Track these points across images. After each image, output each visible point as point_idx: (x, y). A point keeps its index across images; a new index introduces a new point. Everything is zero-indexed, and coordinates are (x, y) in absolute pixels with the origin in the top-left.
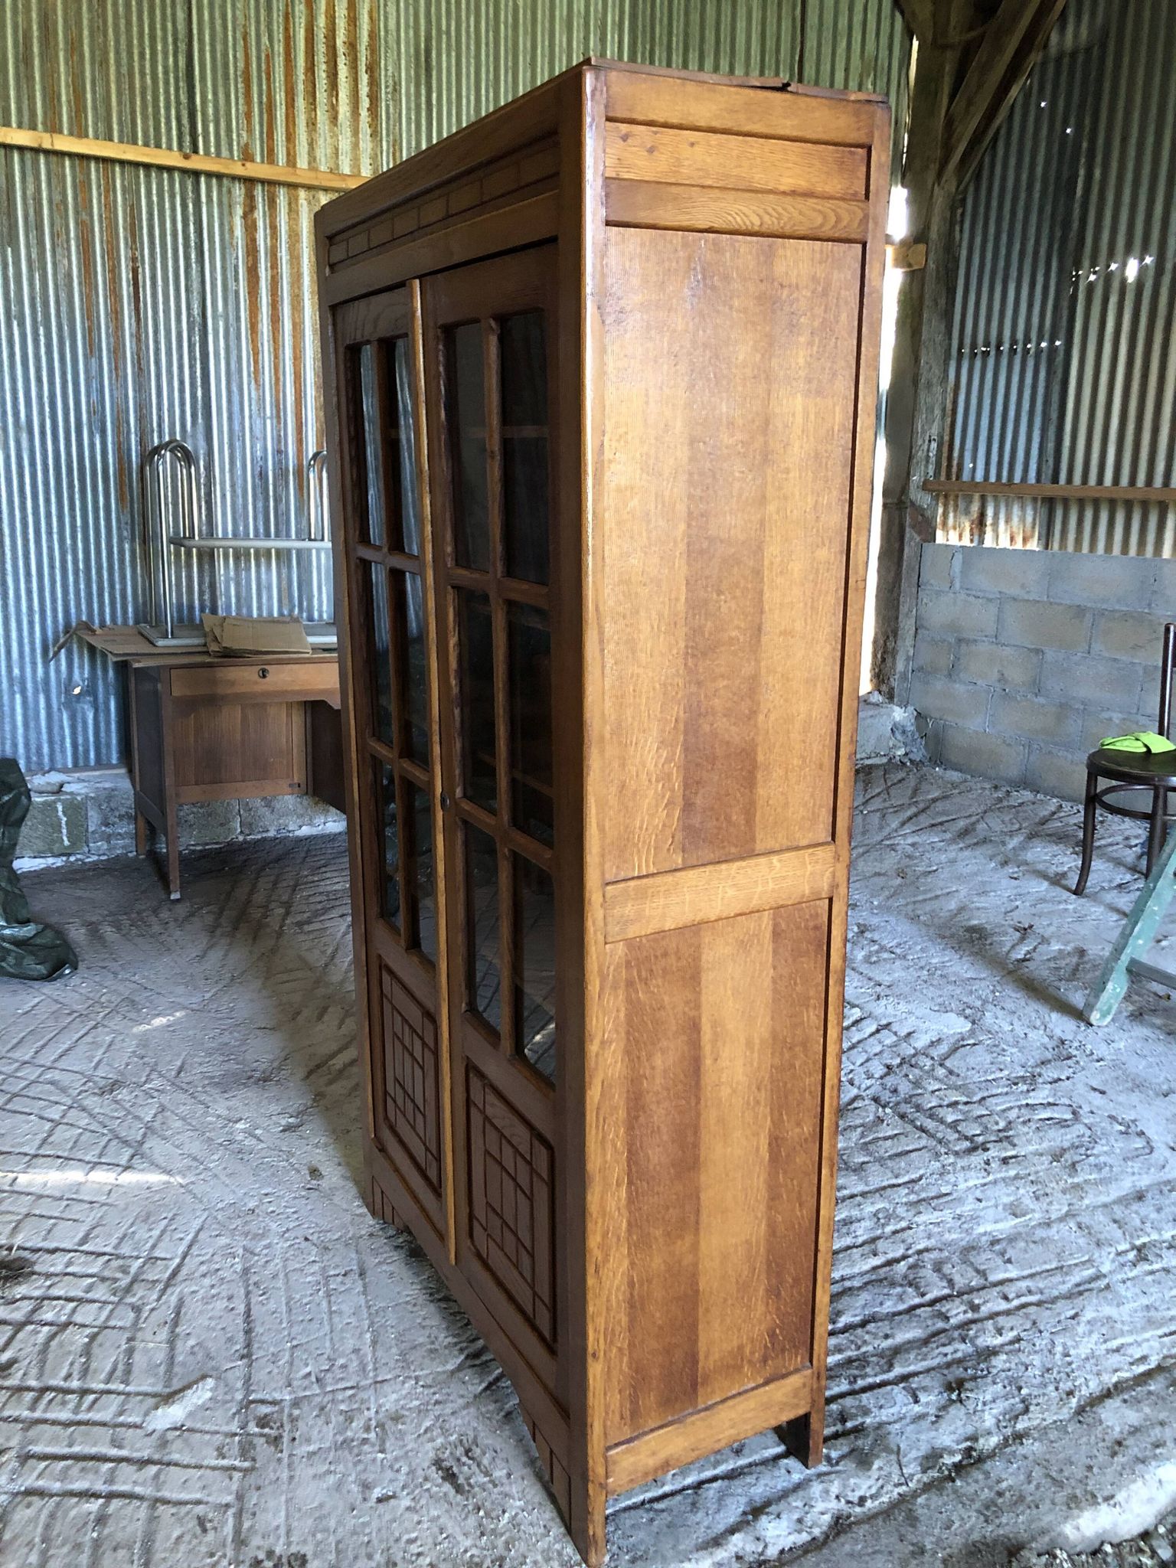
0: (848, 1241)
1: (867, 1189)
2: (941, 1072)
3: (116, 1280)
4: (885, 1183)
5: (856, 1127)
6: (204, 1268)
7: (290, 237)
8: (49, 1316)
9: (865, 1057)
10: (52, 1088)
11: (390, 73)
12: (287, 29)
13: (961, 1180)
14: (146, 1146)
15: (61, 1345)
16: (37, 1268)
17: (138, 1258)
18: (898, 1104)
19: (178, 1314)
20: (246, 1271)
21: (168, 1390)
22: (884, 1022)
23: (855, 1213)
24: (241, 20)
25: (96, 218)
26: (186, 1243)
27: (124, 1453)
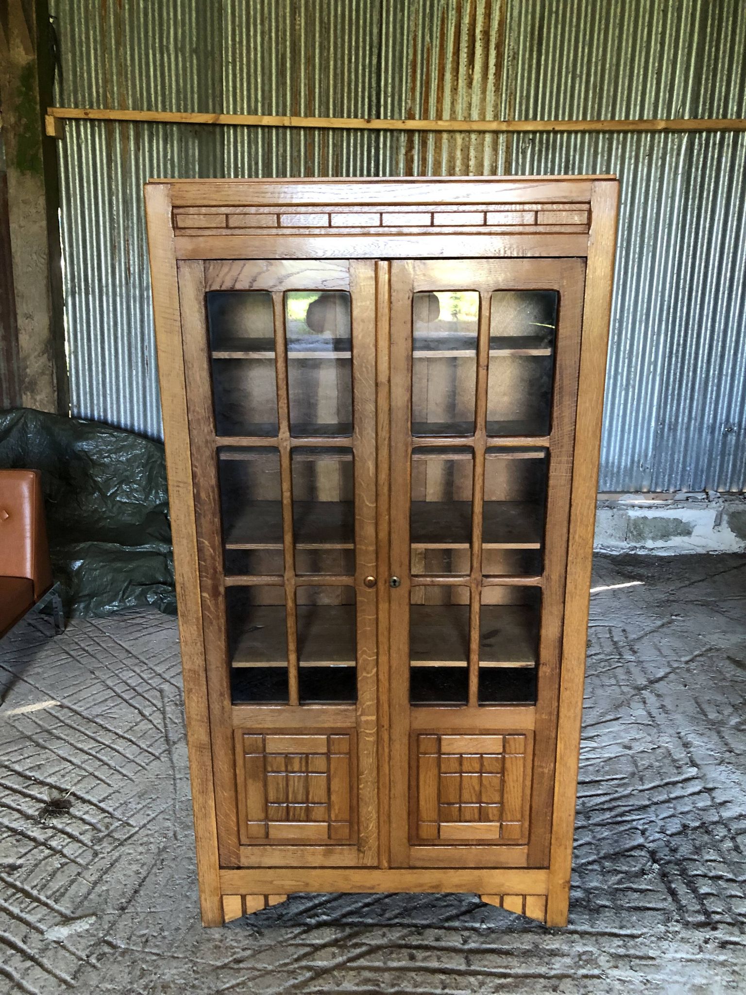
0: (543, 970)
1: (591, 930)
2: (729, 844)
3: (100, 831)
4: (608, 930)
5: (622, 872)
6: (145, 839)
7: (434, 165)
8: (54, 843)
9: (671, 812)
10: (158, 694)
11: (511, 47)
12: (442, 29)
13: (672, 949)
14: (176, 746)
15: (46, 864)
16: (72, 810)
17: (120, 820)
18: (669, 862)
19: (112, 865)
20: (165, 848)
21: (72, 915)
22: (710, 786)
23: (565, 948)
24: (412, 28)
25: (316, 164)
26: (149, 818)
27: (24, 947)
